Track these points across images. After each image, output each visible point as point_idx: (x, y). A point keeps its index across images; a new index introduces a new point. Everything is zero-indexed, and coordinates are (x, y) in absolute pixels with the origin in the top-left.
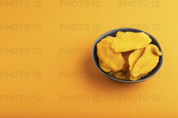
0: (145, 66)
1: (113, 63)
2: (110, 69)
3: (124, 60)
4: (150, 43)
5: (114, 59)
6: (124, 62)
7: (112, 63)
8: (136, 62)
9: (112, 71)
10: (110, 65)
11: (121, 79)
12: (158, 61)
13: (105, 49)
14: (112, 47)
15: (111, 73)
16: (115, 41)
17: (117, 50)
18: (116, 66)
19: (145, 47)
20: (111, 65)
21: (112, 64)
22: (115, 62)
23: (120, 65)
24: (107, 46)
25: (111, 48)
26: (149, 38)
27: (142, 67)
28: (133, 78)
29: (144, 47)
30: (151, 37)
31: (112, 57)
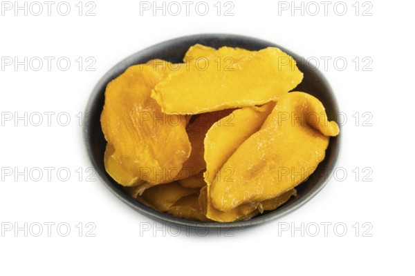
0: (266, 170)
1: (146, 151)
2: (135, 176)
3: (189, 143)
4: (295, 86)
5: (152, 139)
6: (187, 151)
7: (143, 152)
8: (231, 152)
9: (142, 182)
10: (137, 161)
11: (176, 214)
12: (319, 155)
13: (127, 102)
14: (153, 95)
15: (141, 190)
16: (170, 76)
17: (169, 108)
18: (157, 163)
19: (274, 99)
20: (139, 159)
21: (141, 156)
22: (154, 148)
23: (172, 162)
24: (139, 90)
25: (148, 102)
26: (296, 68)
27: (253, 173)
28: (218, 211)
29: (272, 101)
30: (302, 66)
31: (146, 133)
